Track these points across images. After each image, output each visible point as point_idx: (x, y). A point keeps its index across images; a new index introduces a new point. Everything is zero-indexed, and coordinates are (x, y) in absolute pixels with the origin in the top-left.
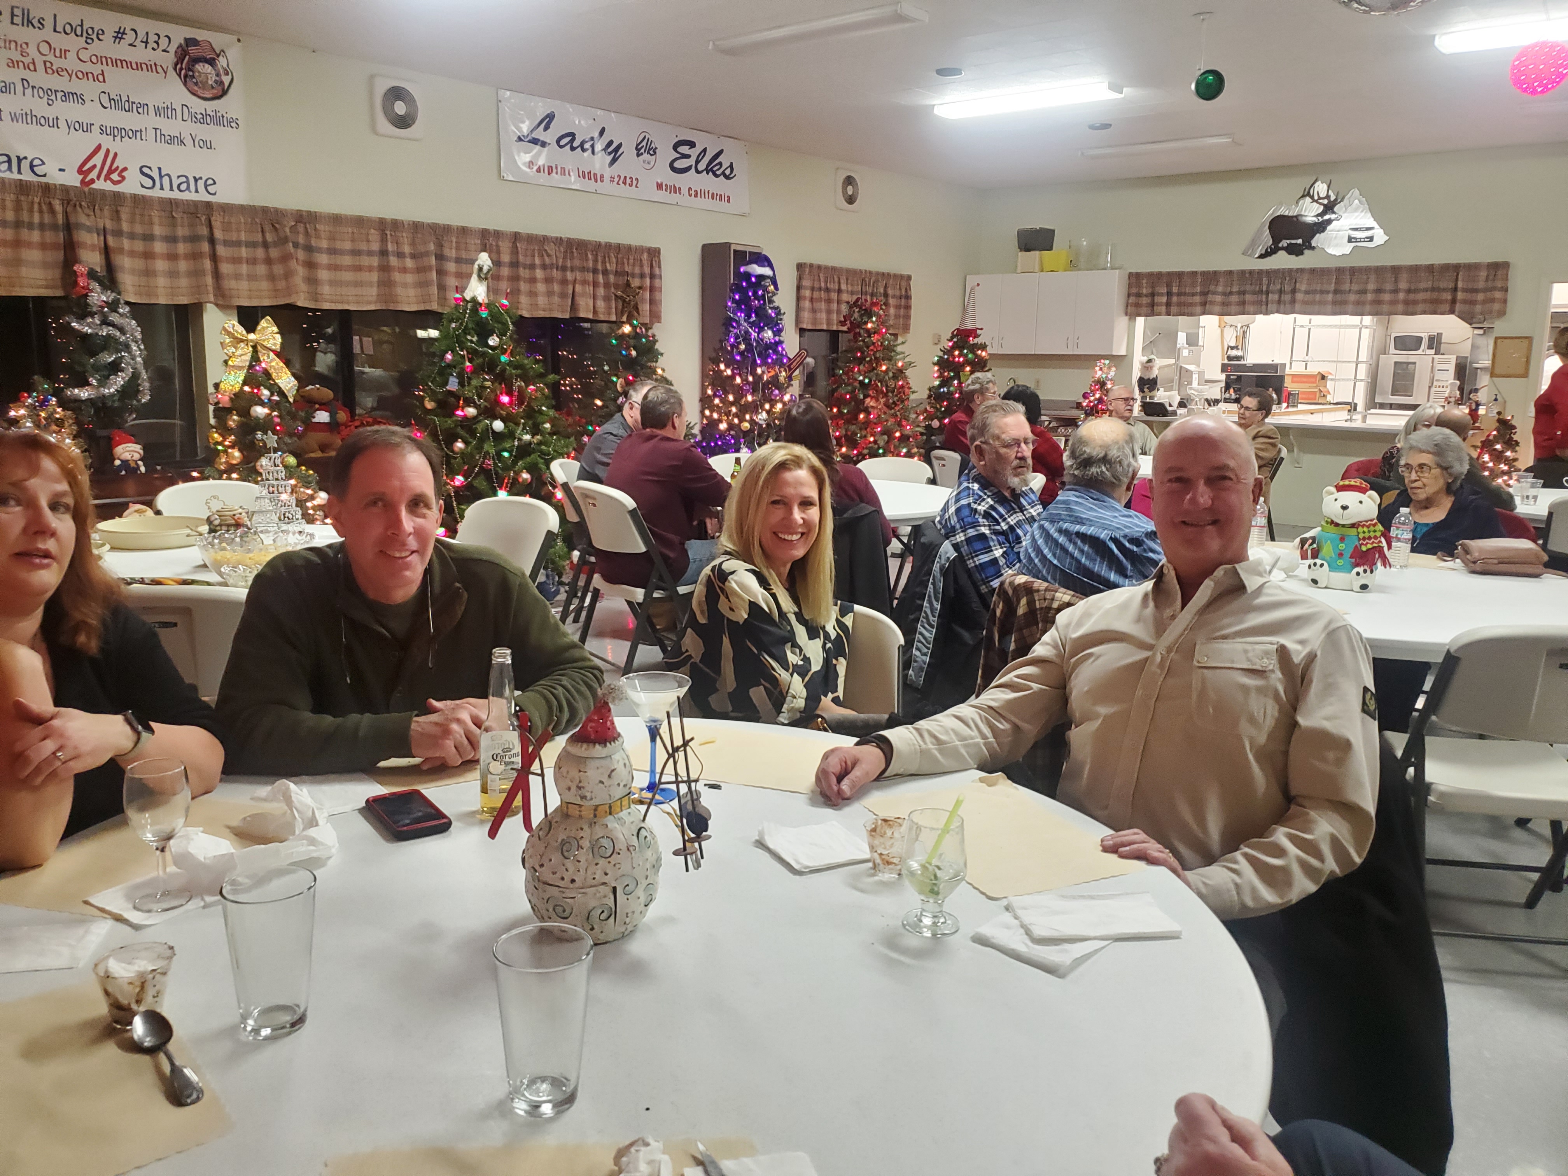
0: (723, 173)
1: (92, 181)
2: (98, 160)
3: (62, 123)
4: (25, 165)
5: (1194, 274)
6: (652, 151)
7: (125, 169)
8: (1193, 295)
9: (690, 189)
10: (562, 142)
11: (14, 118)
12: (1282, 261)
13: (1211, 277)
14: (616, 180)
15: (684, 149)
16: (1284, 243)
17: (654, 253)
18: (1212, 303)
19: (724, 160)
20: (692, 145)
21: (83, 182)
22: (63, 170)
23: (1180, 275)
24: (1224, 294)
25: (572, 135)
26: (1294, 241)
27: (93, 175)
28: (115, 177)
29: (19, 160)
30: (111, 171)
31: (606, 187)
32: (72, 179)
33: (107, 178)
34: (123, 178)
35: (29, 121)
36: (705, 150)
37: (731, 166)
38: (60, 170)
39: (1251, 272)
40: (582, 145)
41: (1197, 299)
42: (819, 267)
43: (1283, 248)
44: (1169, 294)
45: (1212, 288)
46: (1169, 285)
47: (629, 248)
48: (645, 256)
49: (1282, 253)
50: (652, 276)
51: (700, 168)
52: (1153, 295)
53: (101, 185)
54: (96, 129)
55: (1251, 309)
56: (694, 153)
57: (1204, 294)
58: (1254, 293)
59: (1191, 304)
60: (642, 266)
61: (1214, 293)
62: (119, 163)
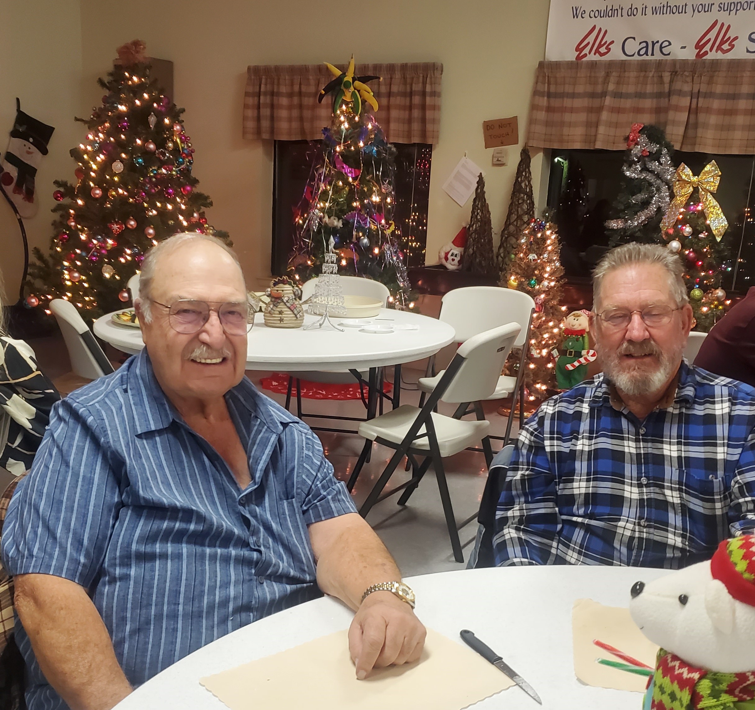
1: (706, 53)
2: (712, 35)
3: (689, 9)
4: (657, 46)
7: (736, 38)
11: (655, 11)
21: (698, 55)
22: (685, 47)
27: (707, 48)
28: (726, 47)
29: (653, 44)
30: (723, 42)
32: (690, 54)
33: (719, 48)
34: (733, 46)
35: (665, 12)
38: (682, 48)
53: (713, 55)
54: (715, 8)
62: (731, 34)
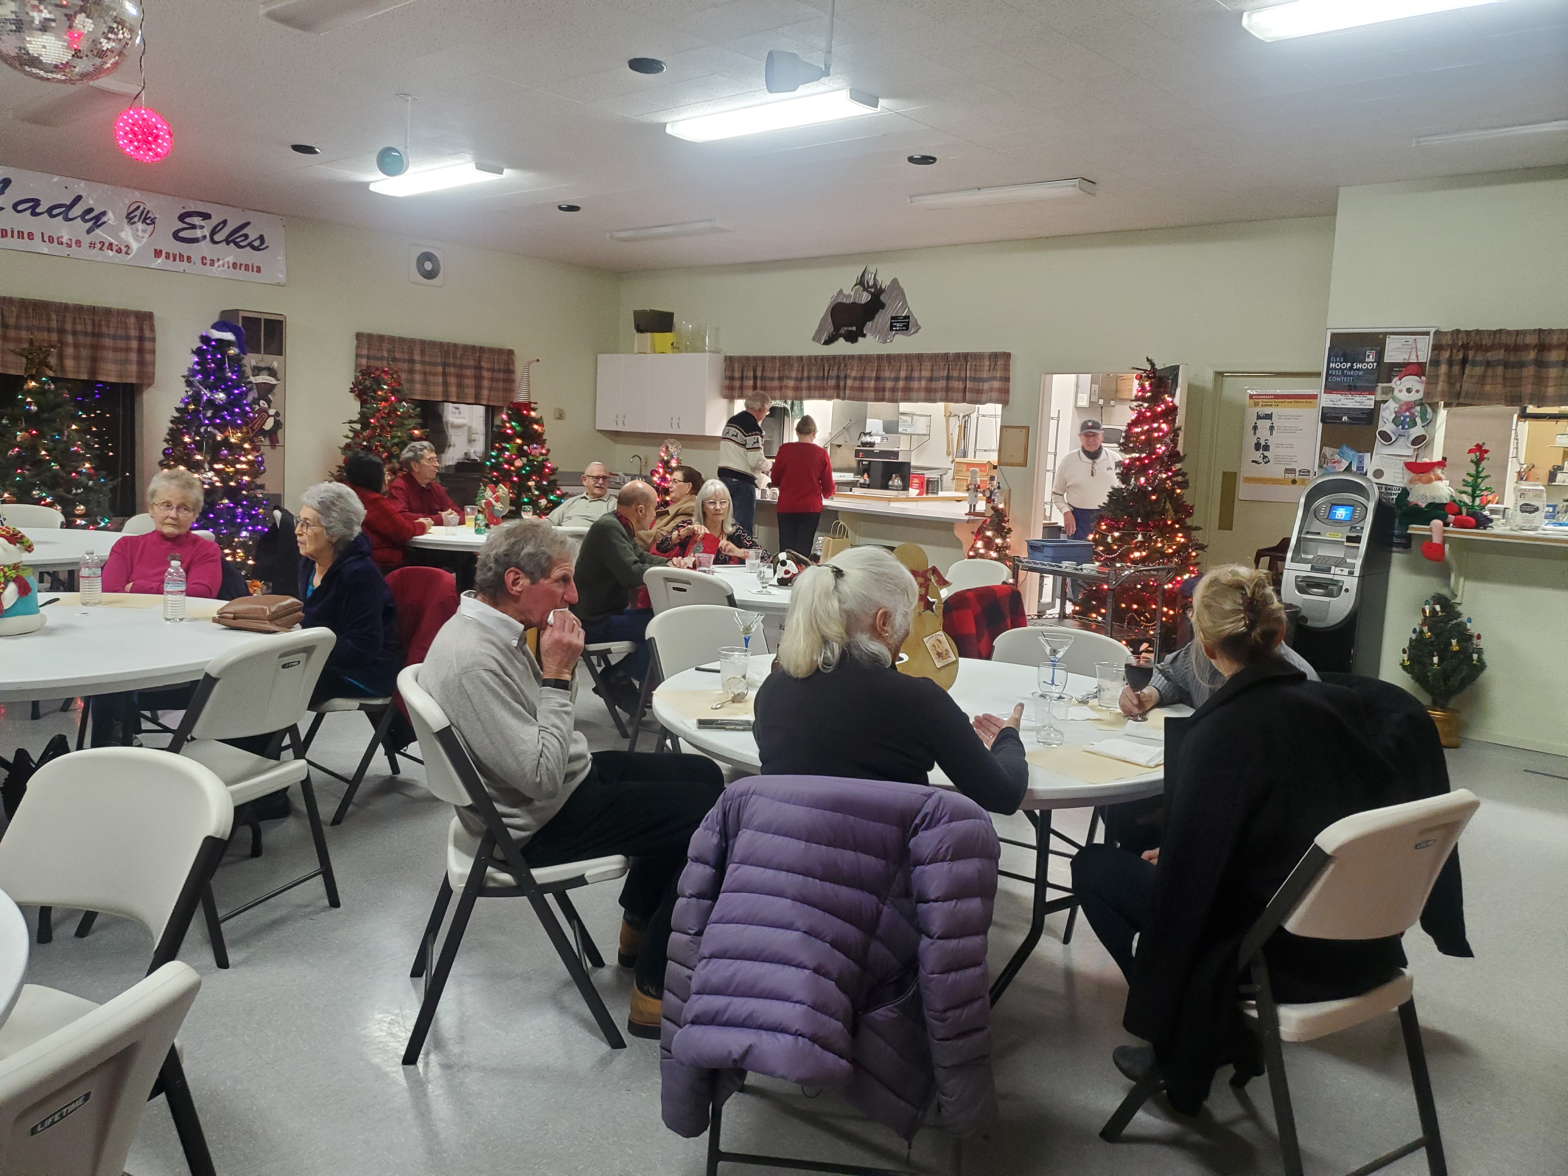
0: (251, 245)
5: (773, 358)
6: (148, 219)
8: (773, 379)
9: (203, 258)
10: (20, 208)
12: (841, 347)
13: (786, 361)
14: (98, 246)
15: (197, 221)
16: (843, 330)
17: (145, 319)
18: (787, 387)
19: (253, 233)
20: (206, 216)
23: (763, 359)
24: (796, 379)
25: (36, 202)
26: (850, 329)
31: (84, 252)
36: (225, 222)
37: (261, 238)
39: (816, 358)
40: (50, 211)
41: (776, 383)
42: (381, 338)
43: (841, 335)
44: (755, 378)
45: (787, 373)
46: (755, 371)
47: (108, 312)
48: (132, 320)
49: (841, 340)
50: (141, 339)
51: (217, 238)
52: (742, 378)
55: (817, 393)
56: (208, 225)
57: (781, 379)
58: (817, 378)
59: (772, 389)
60: (126, 328)
61: (788, 378)
